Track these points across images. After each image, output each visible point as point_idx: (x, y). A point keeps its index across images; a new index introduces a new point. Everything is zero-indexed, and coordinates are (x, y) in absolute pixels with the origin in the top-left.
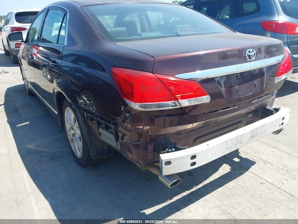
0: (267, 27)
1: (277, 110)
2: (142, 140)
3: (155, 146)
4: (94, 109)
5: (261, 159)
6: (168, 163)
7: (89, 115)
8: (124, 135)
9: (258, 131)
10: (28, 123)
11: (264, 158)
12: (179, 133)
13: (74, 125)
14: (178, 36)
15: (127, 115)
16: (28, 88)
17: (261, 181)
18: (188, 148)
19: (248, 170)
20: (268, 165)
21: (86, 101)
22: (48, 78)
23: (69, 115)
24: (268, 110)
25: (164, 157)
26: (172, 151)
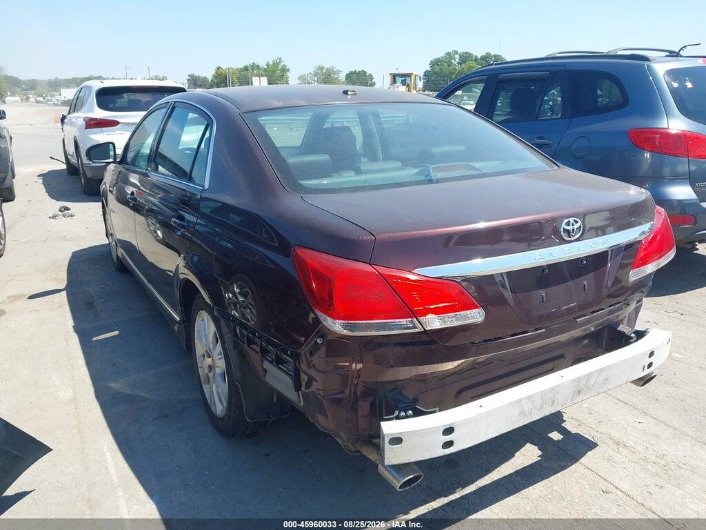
0: (641, 142)
1: (640, 335)
2: (347, 391)
3: (372, 405)
4: (253, 313)
5: (610, 437)
6: (397, 440)
7: (245, 332)
8: (311, 380)
9: (592, 380)
10: (116, 333)
11: (616, 435)
12: (421, 379)
13: (214, 348)
14: (431, 181)
15: (319, 341)
16: (117, 255)
17: (604, 485)
18: (440, 411)
19: (577, 460)
20: (625, 452)
21: (238, 295)
22: (158, 236)
23: (205, 327)
24: (622, 334)
25: (389, 428)
26: (407, 417)
